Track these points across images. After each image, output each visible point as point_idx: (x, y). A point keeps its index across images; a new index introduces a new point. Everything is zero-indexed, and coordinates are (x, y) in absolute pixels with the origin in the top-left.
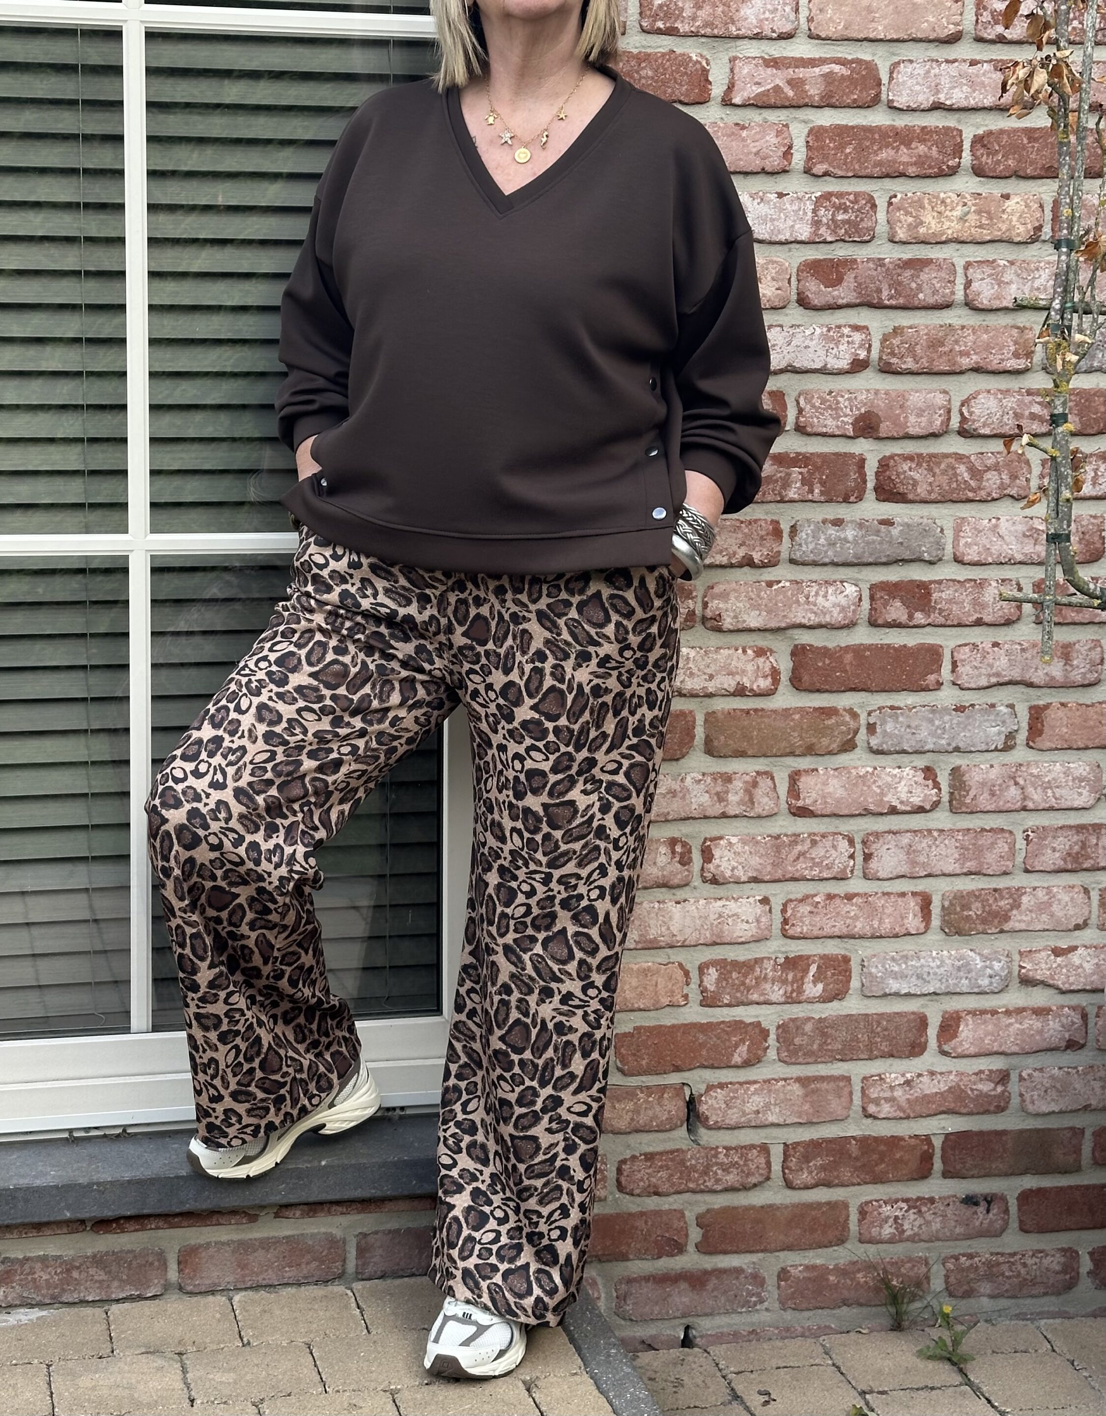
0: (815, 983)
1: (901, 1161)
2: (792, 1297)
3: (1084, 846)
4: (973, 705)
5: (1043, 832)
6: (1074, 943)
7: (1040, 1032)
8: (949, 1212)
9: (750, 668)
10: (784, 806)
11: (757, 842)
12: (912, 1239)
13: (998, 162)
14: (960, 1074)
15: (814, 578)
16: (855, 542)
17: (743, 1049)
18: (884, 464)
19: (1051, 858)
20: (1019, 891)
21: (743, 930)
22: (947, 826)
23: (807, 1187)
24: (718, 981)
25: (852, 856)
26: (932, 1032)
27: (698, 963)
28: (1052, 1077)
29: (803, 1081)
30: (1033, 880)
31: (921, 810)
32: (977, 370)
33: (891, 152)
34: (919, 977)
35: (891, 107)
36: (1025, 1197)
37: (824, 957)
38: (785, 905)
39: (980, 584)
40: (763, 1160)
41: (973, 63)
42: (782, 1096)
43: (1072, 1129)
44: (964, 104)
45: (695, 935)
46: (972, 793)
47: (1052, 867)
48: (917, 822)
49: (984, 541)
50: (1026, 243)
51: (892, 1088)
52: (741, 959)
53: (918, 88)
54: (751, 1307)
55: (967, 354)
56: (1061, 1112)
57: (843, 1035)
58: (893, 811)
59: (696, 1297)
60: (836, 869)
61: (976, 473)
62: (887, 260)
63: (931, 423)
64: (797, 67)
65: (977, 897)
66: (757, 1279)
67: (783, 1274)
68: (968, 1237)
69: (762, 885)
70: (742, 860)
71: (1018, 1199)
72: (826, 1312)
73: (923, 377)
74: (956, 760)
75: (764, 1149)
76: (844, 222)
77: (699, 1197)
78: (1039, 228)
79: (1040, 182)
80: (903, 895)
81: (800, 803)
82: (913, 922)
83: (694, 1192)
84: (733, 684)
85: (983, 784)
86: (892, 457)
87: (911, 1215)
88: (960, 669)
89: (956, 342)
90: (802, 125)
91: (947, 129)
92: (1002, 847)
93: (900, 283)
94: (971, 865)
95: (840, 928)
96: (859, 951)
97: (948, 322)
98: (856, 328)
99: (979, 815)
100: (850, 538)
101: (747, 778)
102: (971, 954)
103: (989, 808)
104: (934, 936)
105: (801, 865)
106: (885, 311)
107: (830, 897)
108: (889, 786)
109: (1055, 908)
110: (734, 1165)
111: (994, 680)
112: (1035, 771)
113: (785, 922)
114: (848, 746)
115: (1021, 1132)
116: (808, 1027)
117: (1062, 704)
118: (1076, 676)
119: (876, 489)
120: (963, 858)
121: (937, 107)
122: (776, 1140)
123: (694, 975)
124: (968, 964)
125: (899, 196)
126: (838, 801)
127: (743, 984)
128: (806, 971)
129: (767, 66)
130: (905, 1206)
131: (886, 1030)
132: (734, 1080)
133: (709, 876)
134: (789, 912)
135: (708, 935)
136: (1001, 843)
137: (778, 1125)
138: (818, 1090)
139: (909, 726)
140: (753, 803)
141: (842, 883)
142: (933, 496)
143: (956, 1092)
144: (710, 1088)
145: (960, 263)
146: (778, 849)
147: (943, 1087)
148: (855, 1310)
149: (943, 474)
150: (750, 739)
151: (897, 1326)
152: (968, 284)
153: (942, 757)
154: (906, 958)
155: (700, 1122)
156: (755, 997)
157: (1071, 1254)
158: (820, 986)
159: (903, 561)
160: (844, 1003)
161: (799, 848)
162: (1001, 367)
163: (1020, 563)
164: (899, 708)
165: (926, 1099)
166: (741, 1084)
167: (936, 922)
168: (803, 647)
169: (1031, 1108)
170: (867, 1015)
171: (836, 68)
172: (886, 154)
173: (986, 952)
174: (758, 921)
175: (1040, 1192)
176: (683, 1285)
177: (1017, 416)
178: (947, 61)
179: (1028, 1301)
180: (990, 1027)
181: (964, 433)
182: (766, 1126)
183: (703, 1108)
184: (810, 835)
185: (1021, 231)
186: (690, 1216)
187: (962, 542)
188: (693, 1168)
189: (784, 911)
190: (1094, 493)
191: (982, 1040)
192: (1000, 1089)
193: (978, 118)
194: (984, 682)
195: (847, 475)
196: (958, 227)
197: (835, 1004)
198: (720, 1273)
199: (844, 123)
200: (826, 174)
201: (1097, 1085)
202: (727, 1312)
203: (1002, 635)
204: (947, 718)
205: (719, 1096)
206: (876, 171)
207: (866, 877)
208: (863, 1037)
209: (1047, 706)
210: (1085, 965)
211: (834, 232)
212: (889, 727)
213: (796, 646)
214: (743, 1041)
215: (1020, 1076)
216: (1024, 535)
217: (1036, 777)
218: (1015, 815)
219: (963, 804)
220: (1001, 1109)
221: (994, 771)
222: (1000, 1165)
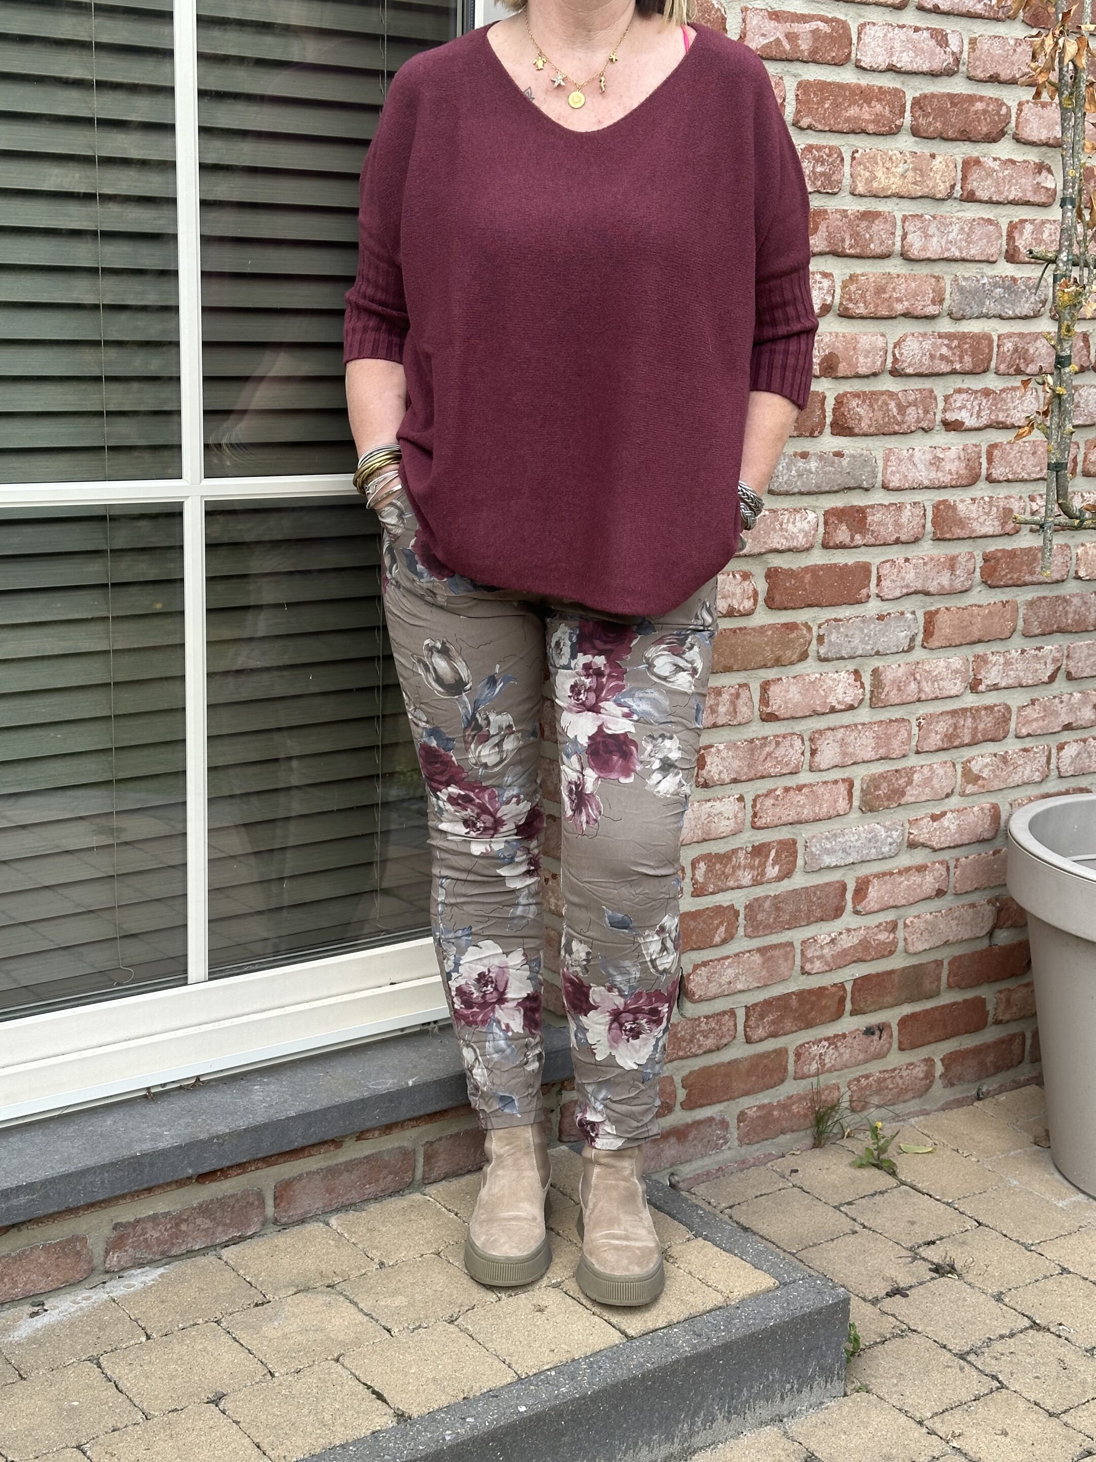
0: (773, 865)
1: (825, 1007)
2: (747, 1134)
3: (956, 727)
4: (889, 614)
5: (931, 718)
6: (944, 809)
7: (920, 886)
8: (855, 1043)
9: (738, 591)
10: (757, 713)
11: (738, 747)
12: (830, 1071)
13: (930, 124)
14: (867, 928)
15: (785, 506)
16: (817, 473)
17: (722, 929)
18: (840, 401)
19: (935, 740)
20: (911, 771)
21: (724, 826)
22: (867, 720)
23: (761, 1040)
24: (706, 873)
25: (803, 753)
26: (849, 896)
27: (691, 859)
28: (926, 922)
29: (761, 951)
30: (922, 760)
31: (851, 708)
32: (906, 315)
33: (857, 109)
34: (844, 851)
35: (859, 67)
36: (904, 1022)
37: (780, 842)
38: (755, 801)
39: (899, 507)
40: (732, 1023)
41: (917, 30)
42: (747, 966)
43: (936, 961)
44: (909, 68)
45: (690, 835)
46: (886, 690)
47: (934, 748)
48: (847, 718)
49: (903, 469)
50: (943, 200)
51: (822, 947)
52: (722, 851)
53: (878, 49)
54: (717, 1147)
55: (899, 300)
56: (930, 949)
57: (791, 908)
58: (833, 710)
59: (681, 1148)
60: (793, 765)
61: (902, 409)
62: (849, 212)
63: (874, 363)
64: (793, 22)
65: (885, 778)
66: (724, 1124)
67: (742, 1117)
68: (866, 1061)
69: (739, 785)
70: (726, 764)
71: (898, 1025)
72: (769, 1142)
73: (868, 321)
74: (876, 663)
75: (732, 1013)
76: (823, 174)
77: (684, 1062)
78: (953, 187)
79: (955, 144)
80: (836, 782)
81: (769, 710)
82: (842, 805)
83: (682, 1058)
84: (726, 606)
85: (894, 681)
86: (845, 394)
87: (831, 1051)
88: (883, 583)
89: (894, 289)
90: (793, 79)
91: (896, 89)
92: (904, 734)
93: (858, 234)
94: (882, 752)
95: (792, 816)
96: (803, 834)
97: (888, 270)
98: (825, 275)
99: (889, 708)
100: (813, 470)
101: (733, 691)
102: (878, 826)
103: (896, 702)
104: (855, 815)
105: (768, 764)
106: (845, 259)
107: (787, 790)
108: (830, 688)
109: (935, 781)
110: (712, 1030)
111: (905, 591)
112: (927, 668)
113: (755, 815)
114: (804, 657)
115: (904, 969)
116: (767, 904)
117: (948, 609)
118: (958, 586)
119: (832, 425)
120: (877, 747)
121: (892, 69)
122: (739, 1003)
123: (688, 871)
124: (876, 835)
125: (860, 151)
126: (795, 705)
127: (723, 873)
128: (768, 856)
129: (771, 19)
130: (826, 1044)
131: (819, 898)
132: (713, 958)
133: (701, 780)
134: (758, 806)
135: (700, 833)
136: (903, 731)
137: (743, 991)
138: (772, 956)
139: (847, 636)
140: (736, 712)
141: (794, 776)
142: (872, 430)
143: (864, 944)
144: (696, 967)
145: (899, 217)
146: (752, 751)
147: (856, 941)
148: (788, 1136)
149: (880, 410)
150: (734, 654)
151: (818, 1142)
152: (904, 237)
153: (866, 660)
154: (835, 835)
155: (687, 997)
156: (731, 883)
157: (929, 1062)
158: (777, 868)
159: (850, 489)
160: (791, 880)
161: (767, 749)
162: (922, 313)
163: (926, 488)
164: (840, 620)
165: (845, 952)
166: (719, 960)
167: (856, 803)
168: (776, 569)
169: (912, 949)
170: (807, 888)
171: (821, 25)
172: (853, 111)
173: (887, 823)
174: (736, 817)
175: (913, 1017)
176: (673, 1140)
177: (932, 357)
178: (899, 26)
179: (901, 1106)
180: (889, 886)
181: (896, 373)
182: (735, 993)
183: (691, 986)
184: (776, 736)
185: (942, 189)
186: (678, 1080)
187: (889, 470)
188: (683, 1039)
189: (754, 806)
190: (977, 425)
191: (883, 897)
192: (891, 936)
193: (916, 81)
194: (897, 593)
195: (814, 411)
196: (900, 183)
197: (786, 882)
198: (697, 1124)
199: (823, 78)
200: (810, 127)
201: (955, 922)
202: (703, 1156)
203: (911, 551)
204: (872, 626)
205: (704, 974)
206: (846, 127)
207: (811, 770)
208: (804, 907)
209: (937, 611)
210: (952, 827)
211: (814, 183)
212: (833, 637)
213: (769, 569)
214: (722, 923)
215: (905, 923)
216: (931, 464)
217: (929, 672)
218: (912, 706)
219: (879, 700)
220: (891, 953)
221: (901, 670)
222: (889, 999)
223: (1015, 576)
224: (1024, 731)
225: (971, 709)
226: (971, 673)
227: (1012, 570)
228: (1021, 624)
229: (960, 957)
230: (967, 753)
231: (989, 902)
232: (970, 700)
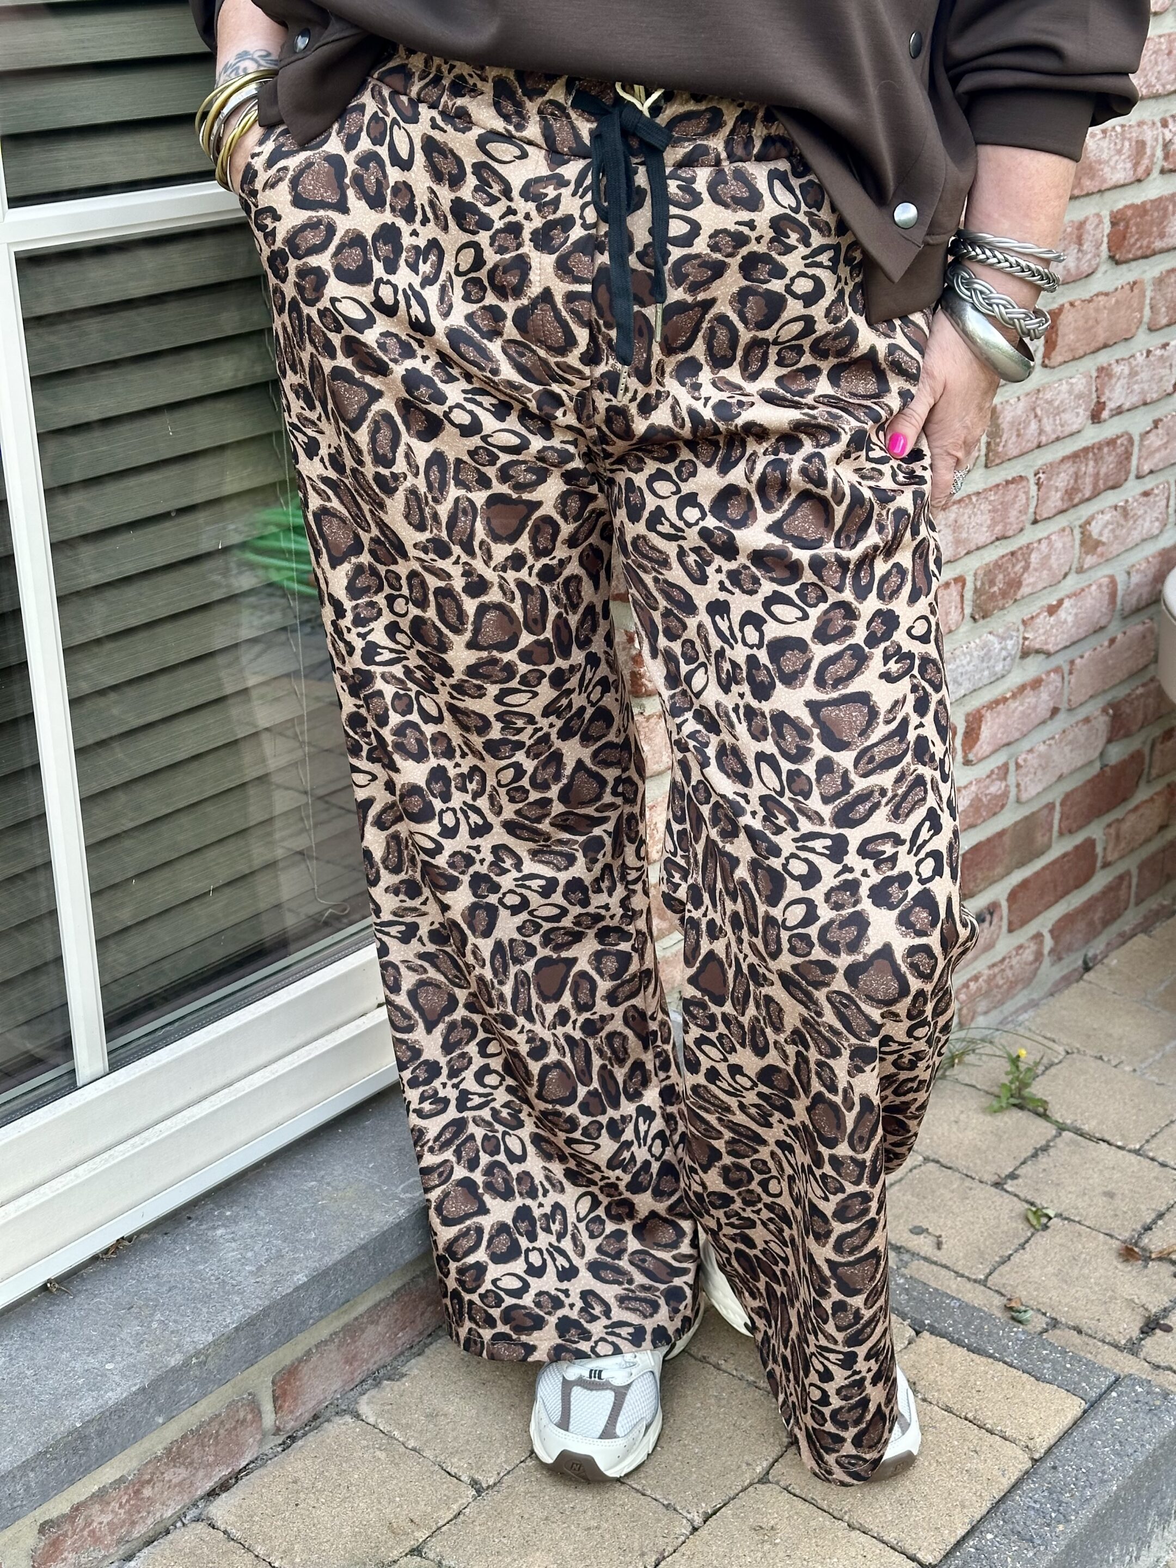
3: (1077, 477)
5: (1051, 469)
6: (1061, 596)
7: (1035, 708)
14: (979, 781)
19: (1055, 500)
20: (1028, 550)
22: (980, 487)
28: (1040, 756)
30: (1041, 531)
36: (1013, 896)
43: (1047, 806)
46: (1004, 438)
47: (1054, 511)
56: (1045, 790)
65: (1000, 567)
71: (1008, 900)
80: (947, 586)
82: (954, 616)
85: (1012, 423)
92: (1022, 497)
94: (998, 529)
99: (1006, 465)
102: (991, 637)
103: (1014, 453)
104: (968, 625)
109: (1053, 559)
112: (1048, 396)
115: (1016, 824)
117: (1072, 304)
118: (1085, 268)
120: (994, 523)
124: (989, 651)
136: (1021, 494)
157: (1038, 938)
167: (968, 610)
169: (1024, 796)
173: (1001, 631)
175: (1024, 884)
179: (1011, 1003)
180: (1002, 717)
191: (995, 735)
192: (1003, 785)
201: (1067, 749)
209: (1061, 308)
210: (1069, 618)
215: (1017, 764)
217: (1050, 402)
218: (1030, 457)
219: (997, 454)
220: (1003, 806)
221: (1021, 405)
222: (999, 870)
223: (1145, 243)
224: (1146, 468)
225: (1093, 447)
226: (1094, 396)
227: (1142, 234)
228: (1147, 311)
229: (1073, 792)
230: (1085, 511)
231: (1104, 711)
232: (1092, 435)
